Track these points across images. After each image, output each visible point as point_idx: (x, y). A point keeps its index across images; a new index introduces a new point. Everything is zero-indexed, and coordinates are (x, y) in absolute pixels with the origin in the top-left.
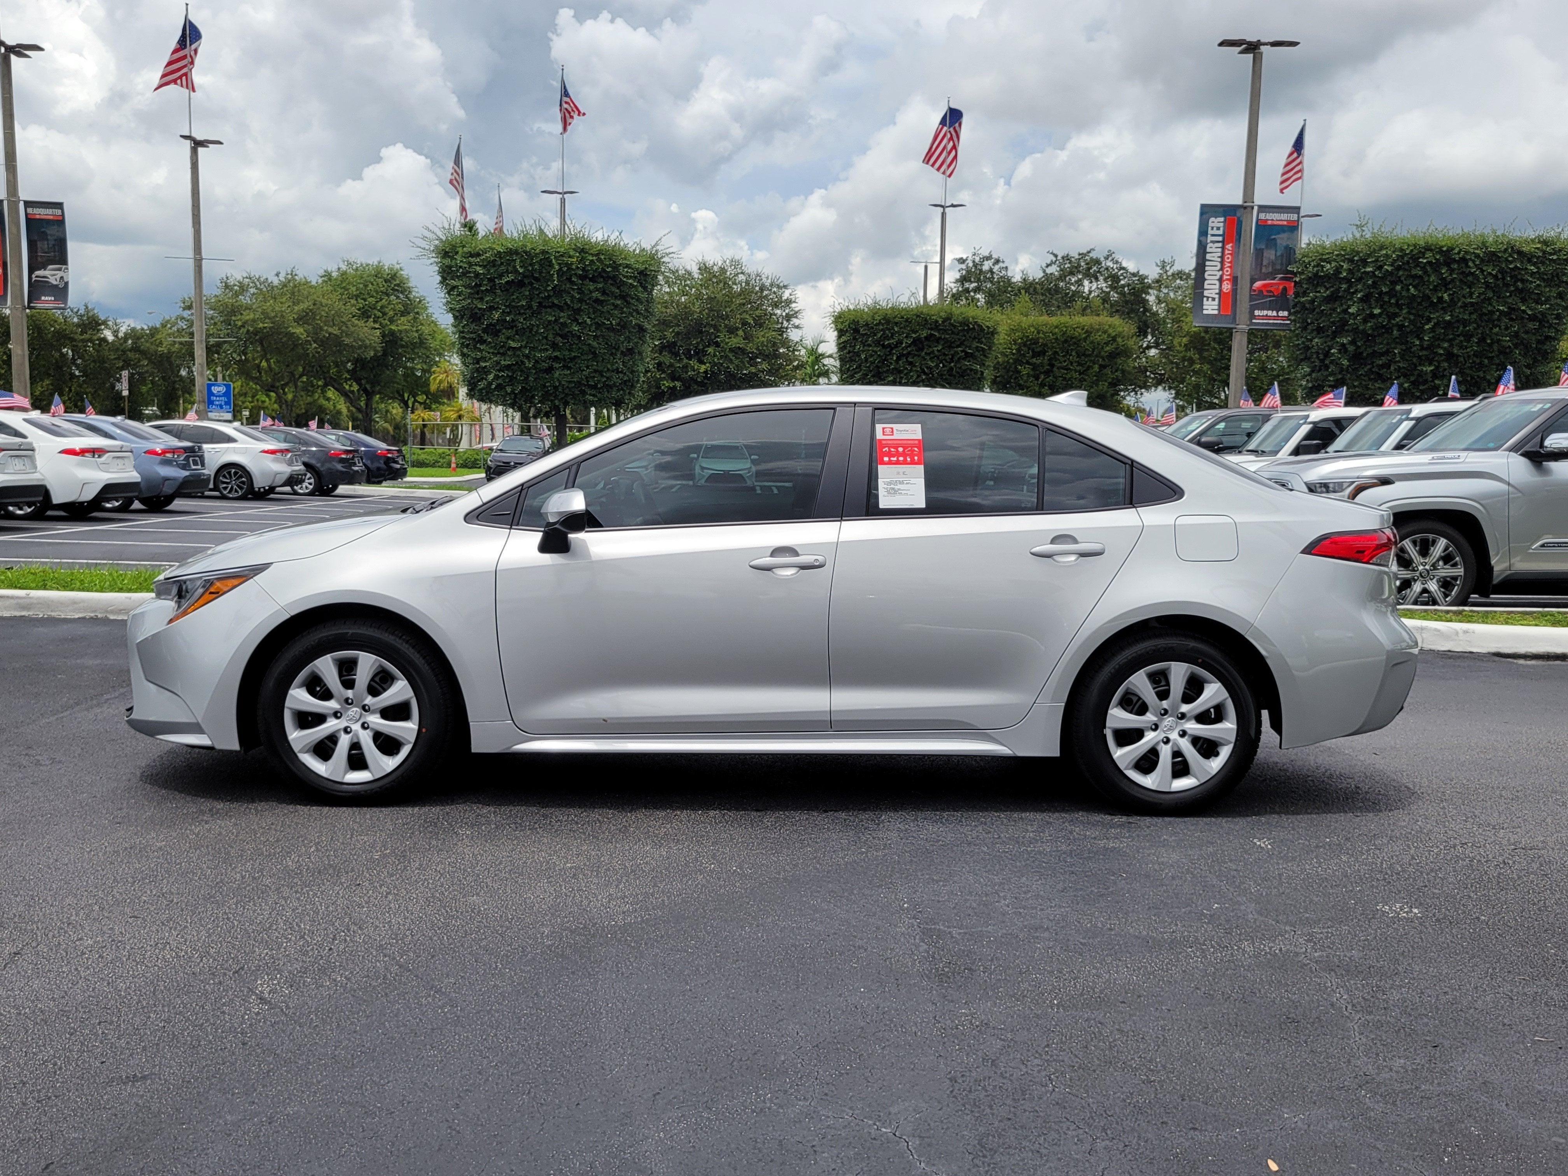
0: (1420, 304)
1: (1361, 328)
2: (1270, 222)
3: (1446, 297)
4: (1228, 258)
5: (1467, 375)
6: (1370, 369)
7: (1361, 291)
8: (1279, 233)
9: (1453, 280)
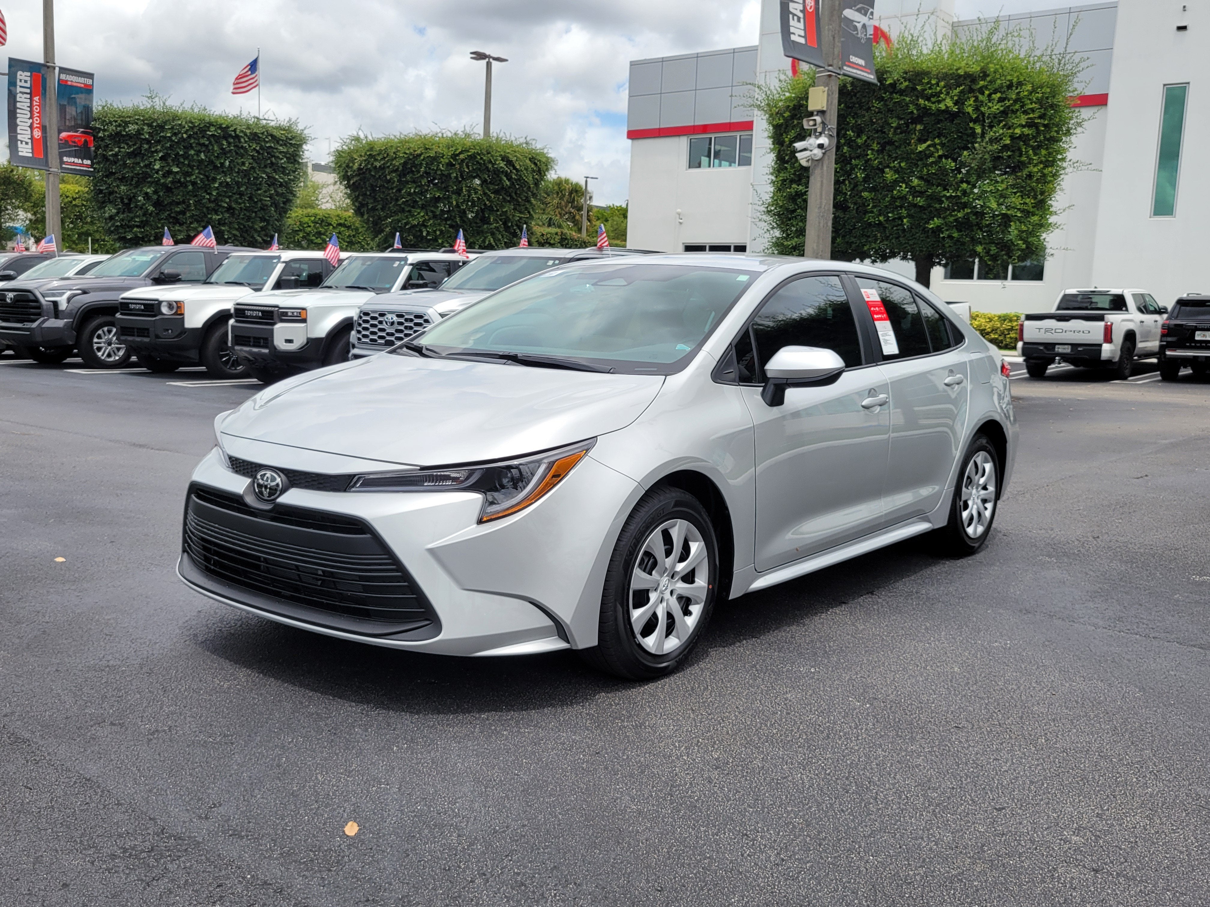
0: (206, 166)
1: (162, 181)
2: (69, 83)
3: (227, 163)
4: (36, 109)
5: (241, 224)
6: (169, 215)
7: (160, 151)
8: (77, 93)
9: (230, 151)
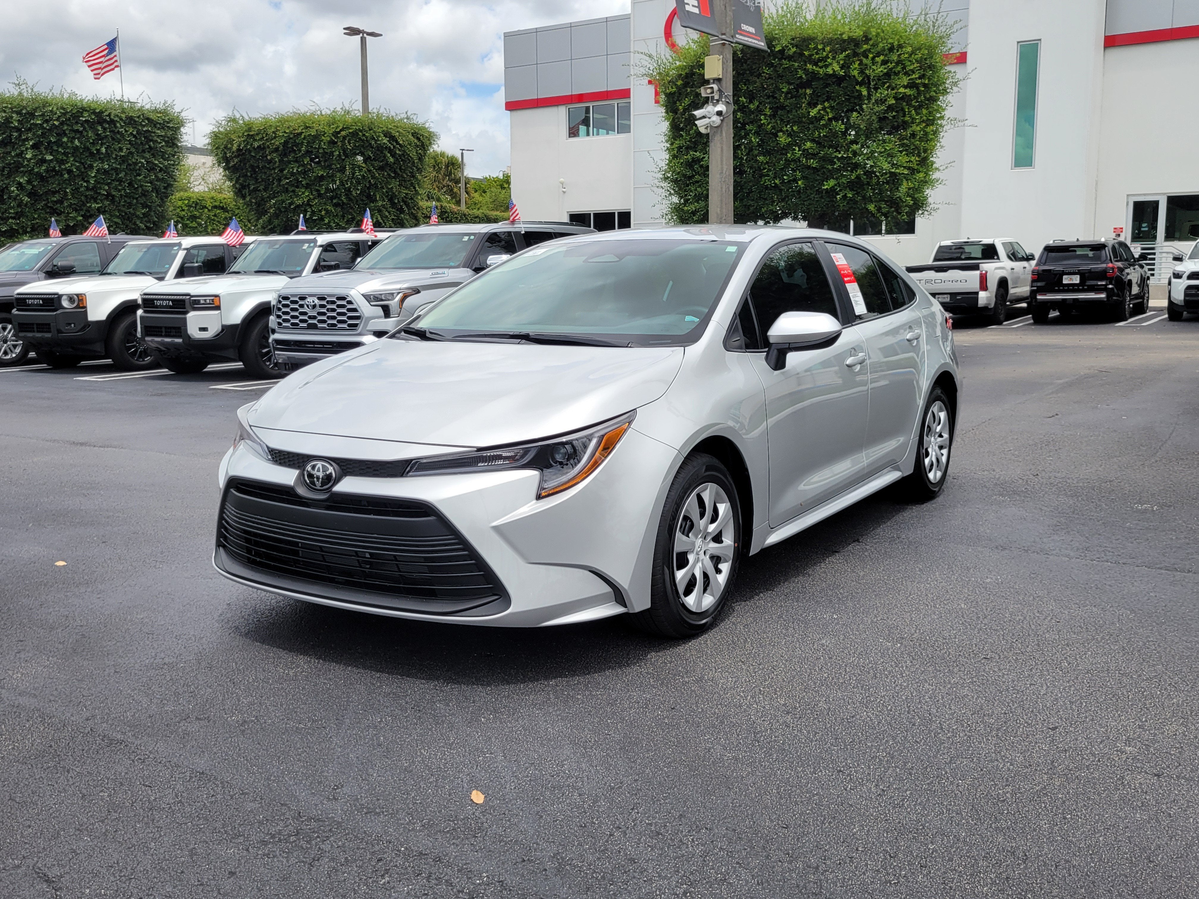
0: (81, 154)
1: (36, 170)
3: (103, 150)
5: (122, 211)
6: (46, 205)
7: (32, 139)
9: (106, 136)
